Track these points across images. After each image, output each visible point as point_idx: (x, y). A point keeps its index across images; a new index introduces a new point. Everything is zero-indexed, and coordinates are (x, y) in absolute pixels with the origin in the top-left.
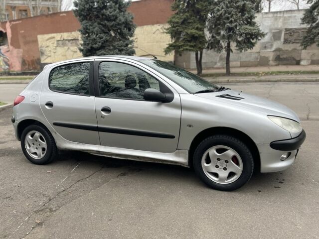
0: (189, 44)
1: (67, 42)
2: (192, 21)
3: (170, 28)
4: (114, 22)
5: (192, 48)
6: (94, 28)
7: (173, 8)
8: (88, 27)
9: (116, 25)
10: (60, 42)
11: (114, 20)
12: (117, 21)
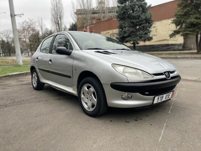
0: (189, 29)
1: (115, 35)
2: (192, 13)
3: (175, 19)
4: (137, 20)
5: (191, 33)
6: (125, 24)
7: (179, 5)
8: (122, 24)
9: (139, 21)
10: (112, 35)
11: (138, 18)
12: (140, 19)
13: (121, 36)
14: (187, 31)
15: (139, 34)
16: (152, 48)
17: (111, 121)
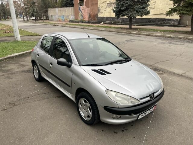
1: (113, 4)
10: (109, 4)
13: (118, 9)
14: (184, 10)
15: (137, 8)
16: (149, 21)
17: (103, 131)
